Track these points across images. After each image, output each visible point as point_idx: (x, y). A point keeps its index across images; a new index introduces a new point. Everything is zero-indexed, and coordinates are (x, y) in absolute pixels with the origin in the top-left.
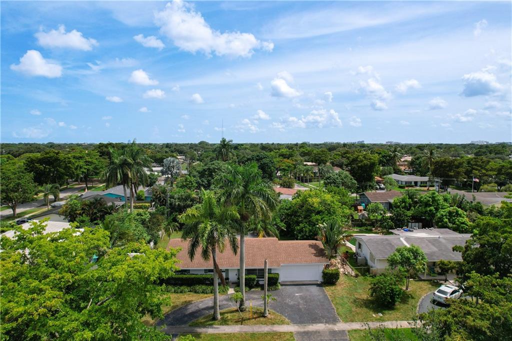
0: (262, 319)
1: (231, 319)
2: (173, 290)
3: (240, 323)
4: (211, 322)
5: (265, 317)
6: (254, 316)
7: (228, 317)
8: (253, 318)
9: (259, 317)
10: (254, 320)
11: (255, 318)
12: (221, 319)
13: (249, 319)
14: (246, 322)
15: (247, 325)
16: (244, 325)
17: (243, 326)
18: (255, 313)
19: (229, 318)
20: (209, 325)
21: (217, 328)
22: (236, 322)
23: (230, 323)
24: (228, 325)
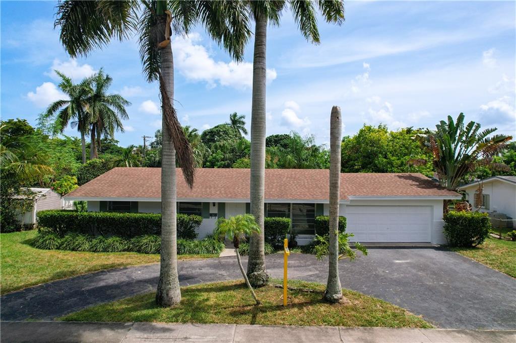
0: (323, 308)
1: (217, 305)
2: (87, 246)
3: (249, 317)
4: (145, 312)
5: (332, 302)
6: (296, 301)
7: (207, 300)
8: (294, 305)
9: (312, 303)
10: (296, 310)
11: (300, 306)
12: (182, 303)
13: (279, 307)
14: (269, 314)
15: (275, 324)
16: (263, 325)
17: (256, 327)
18: (299, 292)
19: (211, 302)
20: (137, 319)
21: (165, 330)
22: (234, 314)
23: (211, 316)
24: (204, 322)
